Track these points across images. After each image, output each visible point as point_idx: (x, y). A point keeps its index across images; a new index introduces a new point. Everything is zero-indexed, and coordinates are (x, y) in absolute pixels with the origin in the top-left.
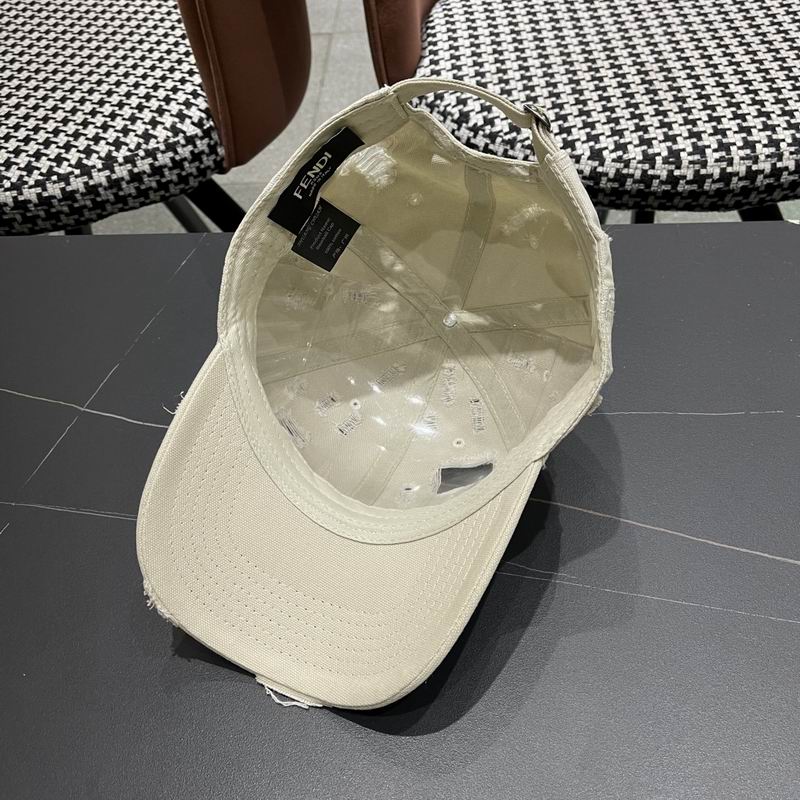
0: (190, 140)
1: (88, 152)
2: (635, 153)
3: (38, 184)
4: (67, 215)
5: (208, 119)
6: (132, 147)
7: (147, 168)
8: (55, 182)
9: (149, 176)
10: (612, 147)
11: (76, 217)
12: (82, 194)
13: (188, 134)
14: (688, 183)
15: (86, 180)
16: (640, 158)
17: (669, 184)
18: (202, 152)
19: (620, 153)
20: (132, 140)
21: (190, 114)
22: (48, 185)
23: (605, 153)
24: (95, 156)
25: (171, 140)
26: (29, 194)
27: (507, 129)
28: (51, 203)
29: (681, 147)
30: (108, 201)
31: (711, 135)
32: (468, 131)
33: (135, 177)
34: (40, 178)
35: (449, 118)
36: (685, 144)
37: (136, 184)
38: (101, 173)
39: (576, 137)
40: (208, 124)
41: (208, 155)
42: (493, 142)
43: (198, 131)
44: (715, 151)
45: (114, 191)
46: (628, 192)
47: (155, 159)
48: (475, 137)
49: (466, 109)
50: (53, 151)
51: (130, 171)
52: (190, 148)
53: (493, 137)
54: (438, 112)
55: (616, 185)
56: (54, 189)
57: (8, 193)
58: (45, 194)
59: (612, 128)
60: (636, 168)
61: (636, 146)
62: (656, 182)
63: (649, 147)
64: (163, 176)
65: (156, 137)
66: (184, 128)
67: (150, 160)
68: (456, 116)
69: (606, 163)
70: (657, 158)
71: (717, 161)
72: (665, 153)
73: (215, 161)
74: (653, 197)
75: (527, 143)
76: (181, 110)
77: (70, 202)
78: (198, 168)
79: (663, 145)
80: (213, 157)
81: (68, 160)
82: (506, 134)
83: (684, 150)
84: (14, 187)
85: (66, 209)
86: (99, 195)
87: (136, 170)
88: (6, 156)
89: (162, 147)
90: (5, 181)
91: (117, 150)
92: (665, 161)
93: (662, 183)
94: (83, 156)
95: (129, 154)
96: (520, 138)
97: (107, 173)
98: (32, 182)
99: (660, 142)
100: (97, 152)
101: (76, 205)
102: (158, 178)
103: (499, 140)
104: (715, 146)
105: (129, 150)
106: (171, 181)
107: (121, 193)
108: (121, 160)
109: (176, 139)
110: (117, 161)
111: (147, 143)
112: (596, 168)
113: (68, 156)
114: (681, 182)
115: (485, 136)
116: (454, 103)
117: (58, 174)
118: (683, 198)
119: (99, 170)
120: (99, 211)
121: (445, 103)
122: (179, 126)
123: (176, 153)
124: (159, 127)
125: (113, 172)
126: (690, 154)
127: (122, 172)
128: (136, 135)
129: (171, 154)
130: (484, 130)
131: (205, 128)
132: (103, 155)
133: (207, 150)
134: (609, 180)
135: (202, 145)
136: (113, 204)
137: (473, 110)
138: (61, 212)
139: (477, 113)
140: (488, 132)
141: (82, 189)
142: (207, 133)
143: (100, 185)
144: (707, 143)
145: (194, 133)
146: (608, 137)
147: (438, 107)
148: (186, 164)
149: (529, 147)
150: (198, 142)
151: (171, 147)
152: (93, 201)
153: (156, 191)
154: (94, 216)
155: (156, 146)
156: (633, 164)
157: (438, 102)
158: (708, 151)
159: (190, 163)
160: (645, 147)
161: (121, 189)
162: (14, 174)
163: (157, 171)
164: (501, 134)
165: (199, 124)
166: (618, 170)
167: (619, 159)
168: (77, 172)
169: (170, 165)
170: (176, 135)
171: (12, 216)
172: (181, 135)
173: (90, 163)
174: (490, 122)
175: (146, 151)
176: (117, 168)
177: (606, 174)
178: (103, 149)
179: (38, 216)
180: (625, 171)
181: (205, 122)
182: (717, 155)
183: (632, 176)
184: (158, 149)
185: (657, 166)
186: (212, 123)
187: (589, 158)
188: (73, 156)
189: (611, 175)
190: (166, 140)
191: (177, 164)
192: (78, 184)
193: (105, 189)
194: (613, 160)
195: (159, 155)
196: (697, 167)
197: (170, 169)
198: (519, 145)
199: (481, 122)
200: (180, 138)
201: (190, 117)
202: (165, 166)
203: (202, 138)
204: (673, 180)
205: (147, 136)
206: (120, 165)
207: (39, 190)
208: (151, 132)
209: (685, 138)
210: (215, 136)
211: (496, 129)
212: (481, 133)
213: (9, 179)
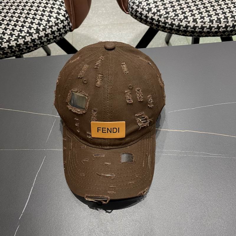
0: (62, 21)
1: (30, 28)
2: (207, 19)
3: (15, 40)
4: (25, 49)
5: (66, 14)
6: (44, 25)
7: (50, 32)
8: (21, 39)
9: (51, 35)
10: (199, 18)
11: (28, 50)
12: (30, 42)
13: (61, 20)
14: (223, 28)
15: (31, 37)
16: (209, 21)
17: (217, 29)
18: (66, 25)
19: (202, 20)
20: (44, 23)
21: (61, 12)
22: (19, 40)
23: (198, 20)
24: (33, 29)
25: (56, 22)
26: (13, 43)
27: (165, 13)
28: (20, 46)
29: (221, 17)
30: (38, 44)
31: (229, 13)
32: (151, 14)
33: (47, 35)
34: (16, 38)
35: (145, 10)
36: (221, 16)
37: (47, 38)
38: (35, 35)
39: (188, 15)
40: (67, 15)
41: (67, 26)
42: (161, 17)
43: (64, 18)
44: (231, 18)
45: (40, 40)
46: (204, 32)
47: (52, 29)
48: (154, 16)
49: (150, 7)
50: (18, 28)
51: (45, 33)
52: (62, 24)
53: (160, 16)
54: (141, 8)
55: (201, 30)
56: (21, 41)
57: (6, 44)
58: (18, 43)
59: (198, 12)
60: (208, 24)
61: (207, 17)
62: (213, 28)
63: (211, 18)
64: (55, 34)
65: (51, 21)
66: (60, 18)
67: (50, 29)
68: (147, 9)
69: (198, 23)
70: (214, 21)
71: (231, 21)
72: (216, 19)
73: (69, 28)
74: (212, 33)
75: (172, 17)
76: (58, 11)
77: (26, 45)
78: (65, 31)
79: (215, 17)
80: (69, 27)
81: (24, 31)
82: (165, 15)
83: (222, 18)
84: (7, 41)
85: (25, 48)
86: (35, 42)
87: (46, 33)
88: (2, 31)
89: (54, 25)
90: (4, 39)
91: (40, 26)
92: (216, 22)
93: (215, 28)
94: (29, 29)
95: (44, 27)
96: (169, 16)
97: (37, 34)
98: (13, 39)
99: (214, 15)
100: (33, 28)
101: (28, 46)
102: (53, 35)
103: (162, 17)
104: (230, 16)
105: (44, 26)
106: (57, 36)
107: (42, 41)
108: (41, 30)
109: (58, 22)
110: (40, 30)
111: (49, 23)
112: (195, 25)
113: (24, 30)
114: (221, 28)
115: (157, 16)
116: (146, 5)
117: (22, 36)
118: (221, 33)
119: (35, 34)
120: (35, 47)
121: (142, 5)
122: (58, 17)
123: (58, 26)
124: (52, 18)
125: (39, 34)
126: (223, 19)
127: (42, 34)
128: (45, 21)
129: (57, 27)
130: (157, 14)
131: (66, 17)
132: (35, 28)
133: (67, 25)
134: (199, 28)
135: (66, 23)
136: (40, 45)
137: (152, 7)
138: (23, 49)
139: (154, 8)
140: (158, 14)
141: (30, 41)
142: (67, 19)
143: (36, 39)
144: (228, 16)
145: (63, 19)
146: (198, 14)
147: (140, 6)
148: (61, 30)
149: (173, 19)
150: (65, 22)
151: (57, 24)
152: (34, 44)
153: (53, 39)
154: (34, 49)
155: (52, 24)
156: (206, 23)
157: (140, 5)
158: (229, 18)
159: (63, 29)
160: (210, 18)
161: (42, 40)
162: (6, 37)
163: (53, 33)
164: (163, 15)
165: (64, 16)
166: (202, 25)
167: (202, 22)
168: (28, 35)
169: (57, 30)
170: (58, 20)
171: (7, 51)
172: (59, 20)
173: (31, 32)
174: (159, 11)
175: (49, 26)
176: (40, 33)
177: (198, 27)
178: (35, 26)
179: (16, 51)
180: (204, 25)
181: (66, 15)
182: (231, 19)
183: (206, 27)
184: (52, 25)
185: (214, 23)
186: (68, 15)
187: (192, 22)
188: (25, 29)
189: (200, 27)
190: (55, 22)
191: (59, 30)
192: (28, 39)
193: (37, 40)
194: (200, 22)
195: (53, 27)
196: (226, 23)
197: (57, 32)
198: (169, 18)
199: (156, 11)
200: (59, 21)
201: (61, 14)
202: (55, 31)
203: (65, 21)
204: (219, 28)
205: (49, 21)
206: (41, 31)
207: (16, 42)
208: (49, 19)
209: (221, 14)
210: (69, 19)
211: (161, 13)
212: (156, 15)
213: (5, 39)
